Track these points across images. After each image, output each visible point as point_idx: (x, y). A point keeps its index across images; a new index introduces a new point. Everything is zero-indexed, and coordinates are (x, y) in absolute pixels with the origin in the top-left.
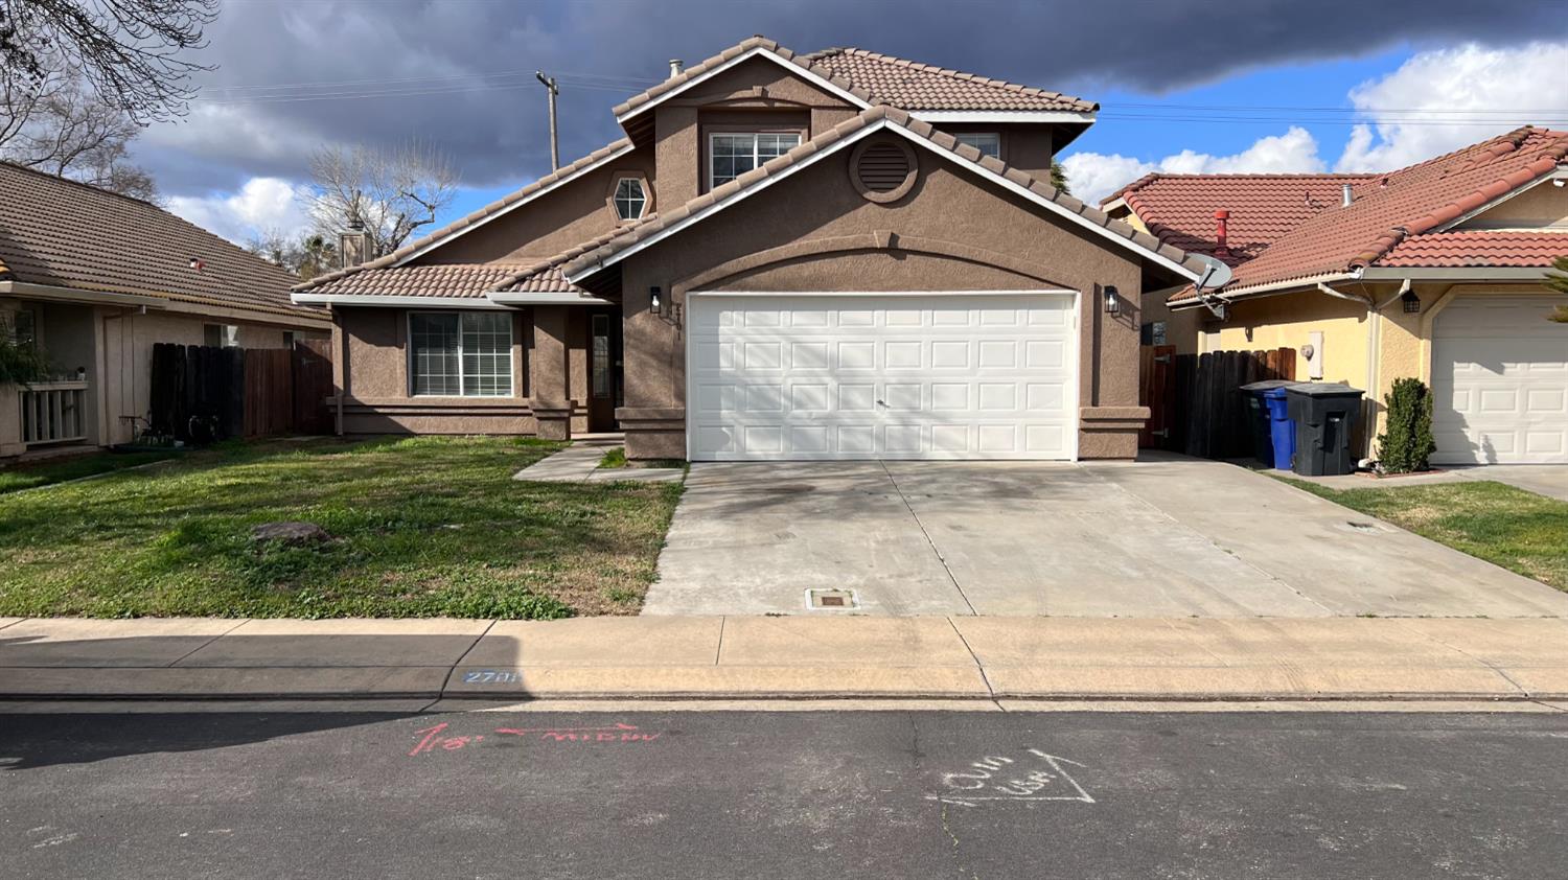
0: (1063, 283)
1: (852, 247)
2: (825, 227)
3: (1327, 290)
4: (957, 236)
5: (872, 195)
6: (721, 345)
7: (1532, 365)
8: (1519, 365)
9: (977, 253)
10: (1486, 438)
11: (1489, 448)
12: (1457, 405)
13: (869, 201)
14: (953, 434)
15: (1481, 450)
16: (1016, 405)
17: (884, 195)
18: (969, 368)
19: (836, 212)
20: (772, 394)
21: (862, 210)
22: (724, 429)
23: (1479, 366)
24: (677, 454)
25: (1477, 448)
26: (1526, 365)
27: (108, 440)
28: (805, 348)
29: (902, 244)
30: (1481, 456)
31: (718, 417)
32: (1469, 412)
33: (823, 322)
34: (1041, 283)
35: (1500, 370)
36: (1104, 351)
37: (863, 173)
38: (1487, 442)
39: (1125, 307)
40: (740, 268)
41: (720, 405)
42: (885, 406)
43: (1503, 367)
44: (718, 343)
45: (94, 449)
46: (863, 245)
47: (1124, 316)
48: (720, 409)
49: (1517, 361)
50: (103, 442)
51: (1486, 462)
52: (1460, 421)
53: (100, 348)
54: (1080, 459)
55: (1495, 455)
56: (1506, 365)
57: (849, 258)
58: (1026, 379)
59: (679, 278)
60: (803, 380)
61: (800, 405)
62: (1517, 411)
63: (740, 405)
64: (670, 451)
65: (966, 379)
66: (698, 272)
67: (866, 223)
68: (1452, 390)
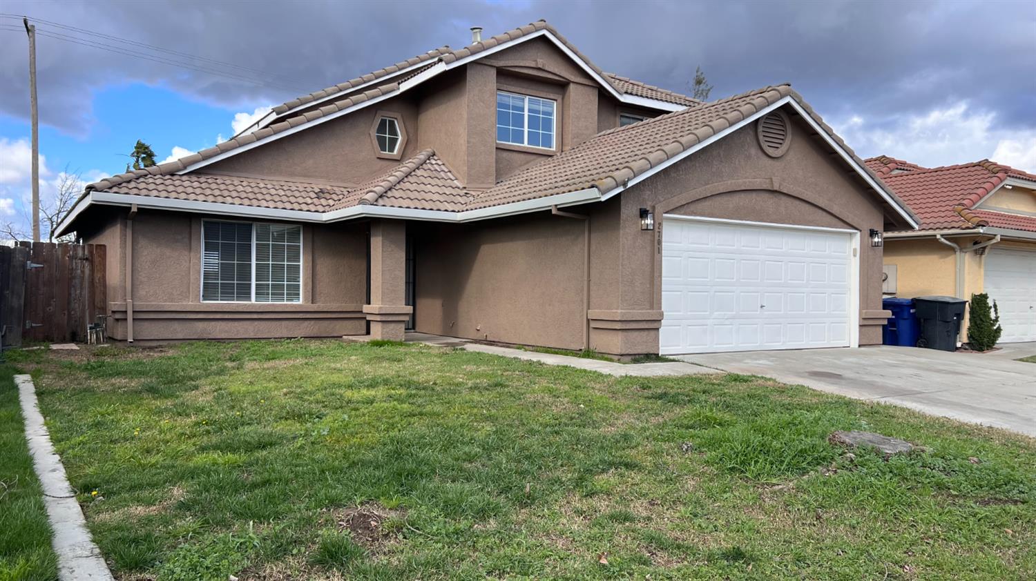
2: (742, 171)
3: (943, 240)
5: (770, 151)
13: (766, 155)
16: (826, 309)
17: (775, 152)
18: (805, 282)
19: (748, 161)
21: (761, 161)
24: (654, 350)
37: (764, 133)
54: (860, 346)
58: (830, 291)
64: (649, 347)
65: (804, 290)
67: (762, 172)
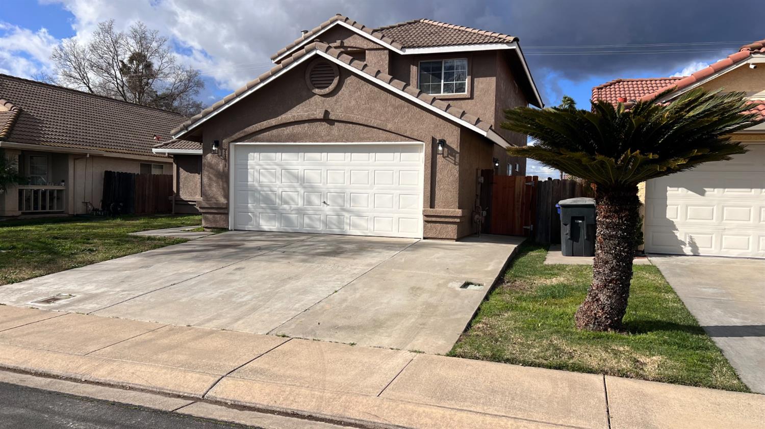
0: (415, 138)
1: (307, 119)
2: (295, 109)
4: (360, 112)
5: (316, 91)
6: (249, 170)
7: (726, 190)
8: (716, 190)
9: (369, 121)
10: (691, 238)
11: (693, 245)
12: (670, 215)
13: (316, 94)
14: (362, 222)
15: (687, 245)
16: (394, 207)
17: (322, 91)
18: (369, 185)
19: (300, 100)
20: (273, 197)
21: (313, 99)
22: (249, 214)
23: (685, 190)
24: (225, 226)
25: (685, 244)
26: (721, 190)
27: (74, 212)
28: (289, 172)
29: (332, 117)
30: (687, 250)
31: (247, 207)
32: (679, 219)
33: (296, 159)
34: (405, 138)
35: (702, 193)
36: (439, 176)
37: (313, 79)
38: (692, 241)
39: (451, 152)
40: (254, 130)
41: (248, 201)
42: (327, 204)
43: (705, 191)
44: (248, 169)
45: (67, 215)
46: (312, 117)
47: (449, 156)
48: (248, 204)
49: (714, 187)
50: (71, 213)
51: (692, 254)
52: (671, 226)
53: (71, 172)
54: (424, 238)
55: (698, 249)
56: (706, 189)
57: (306, 125)
58: (399, 192)
59: (226, 136)
60: (287, 189)
61: (287, 203)
62: (714, 220)
63: (257, 201)
64: (221, 224)
65: (368, 191)
66: (234, 133)
67: (313, 106)
68: (667, 206)
